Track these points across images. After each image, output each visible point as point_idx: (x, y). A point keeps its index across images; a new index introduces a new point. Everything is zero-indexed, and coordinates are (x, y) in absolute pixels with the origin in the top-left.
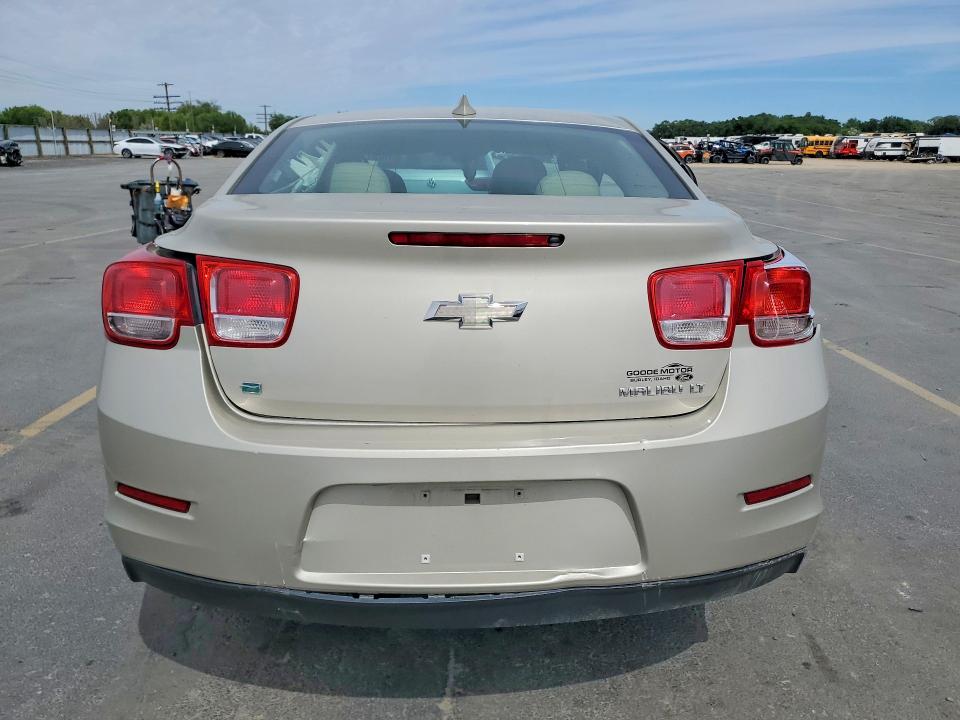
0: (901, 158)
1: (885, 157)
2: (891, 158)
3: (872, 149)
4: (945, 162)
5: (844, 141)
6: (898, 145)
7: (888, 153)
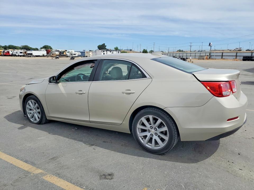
0: (23, 56)
1: (19, 56)
2: (21, 56)
3: (15, 54)
4: (35, 57)
5: (5, 51)
6: (22, 53)
7: (20, 55)
